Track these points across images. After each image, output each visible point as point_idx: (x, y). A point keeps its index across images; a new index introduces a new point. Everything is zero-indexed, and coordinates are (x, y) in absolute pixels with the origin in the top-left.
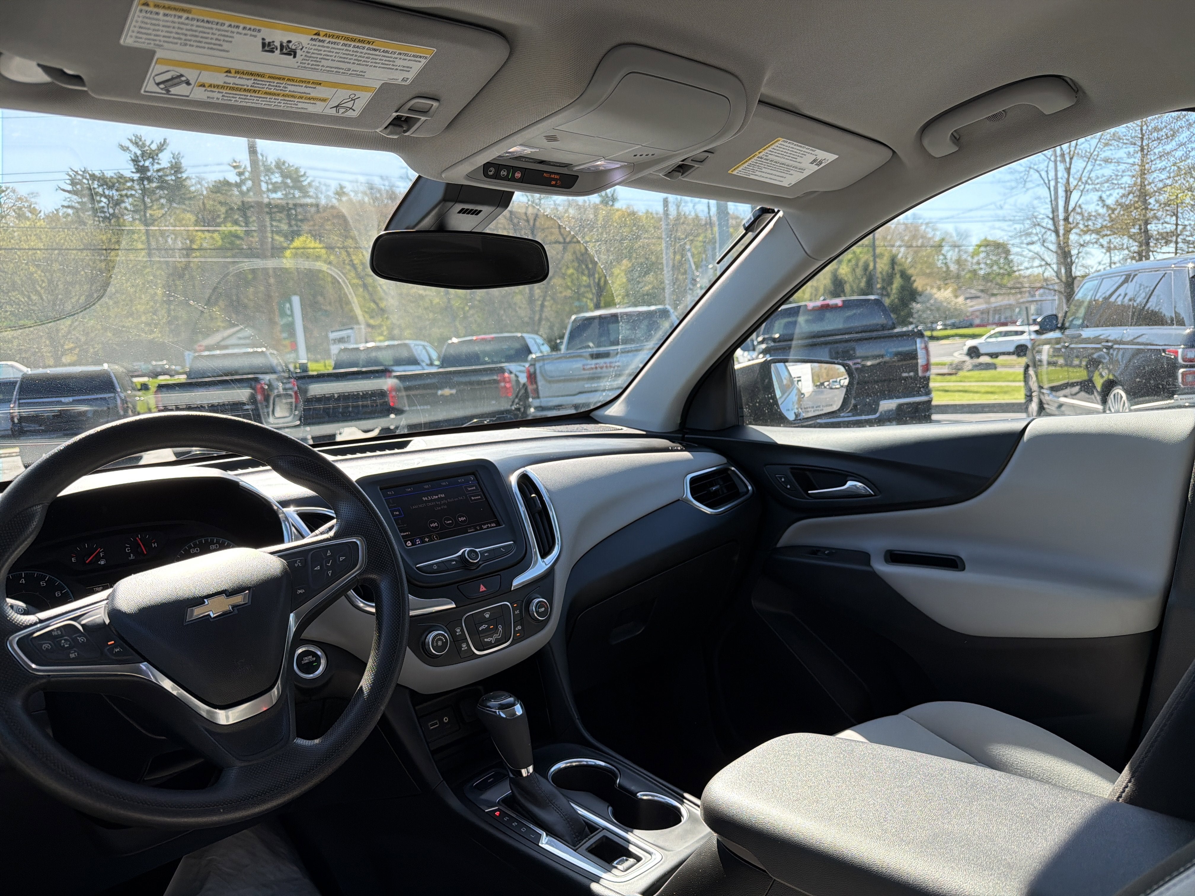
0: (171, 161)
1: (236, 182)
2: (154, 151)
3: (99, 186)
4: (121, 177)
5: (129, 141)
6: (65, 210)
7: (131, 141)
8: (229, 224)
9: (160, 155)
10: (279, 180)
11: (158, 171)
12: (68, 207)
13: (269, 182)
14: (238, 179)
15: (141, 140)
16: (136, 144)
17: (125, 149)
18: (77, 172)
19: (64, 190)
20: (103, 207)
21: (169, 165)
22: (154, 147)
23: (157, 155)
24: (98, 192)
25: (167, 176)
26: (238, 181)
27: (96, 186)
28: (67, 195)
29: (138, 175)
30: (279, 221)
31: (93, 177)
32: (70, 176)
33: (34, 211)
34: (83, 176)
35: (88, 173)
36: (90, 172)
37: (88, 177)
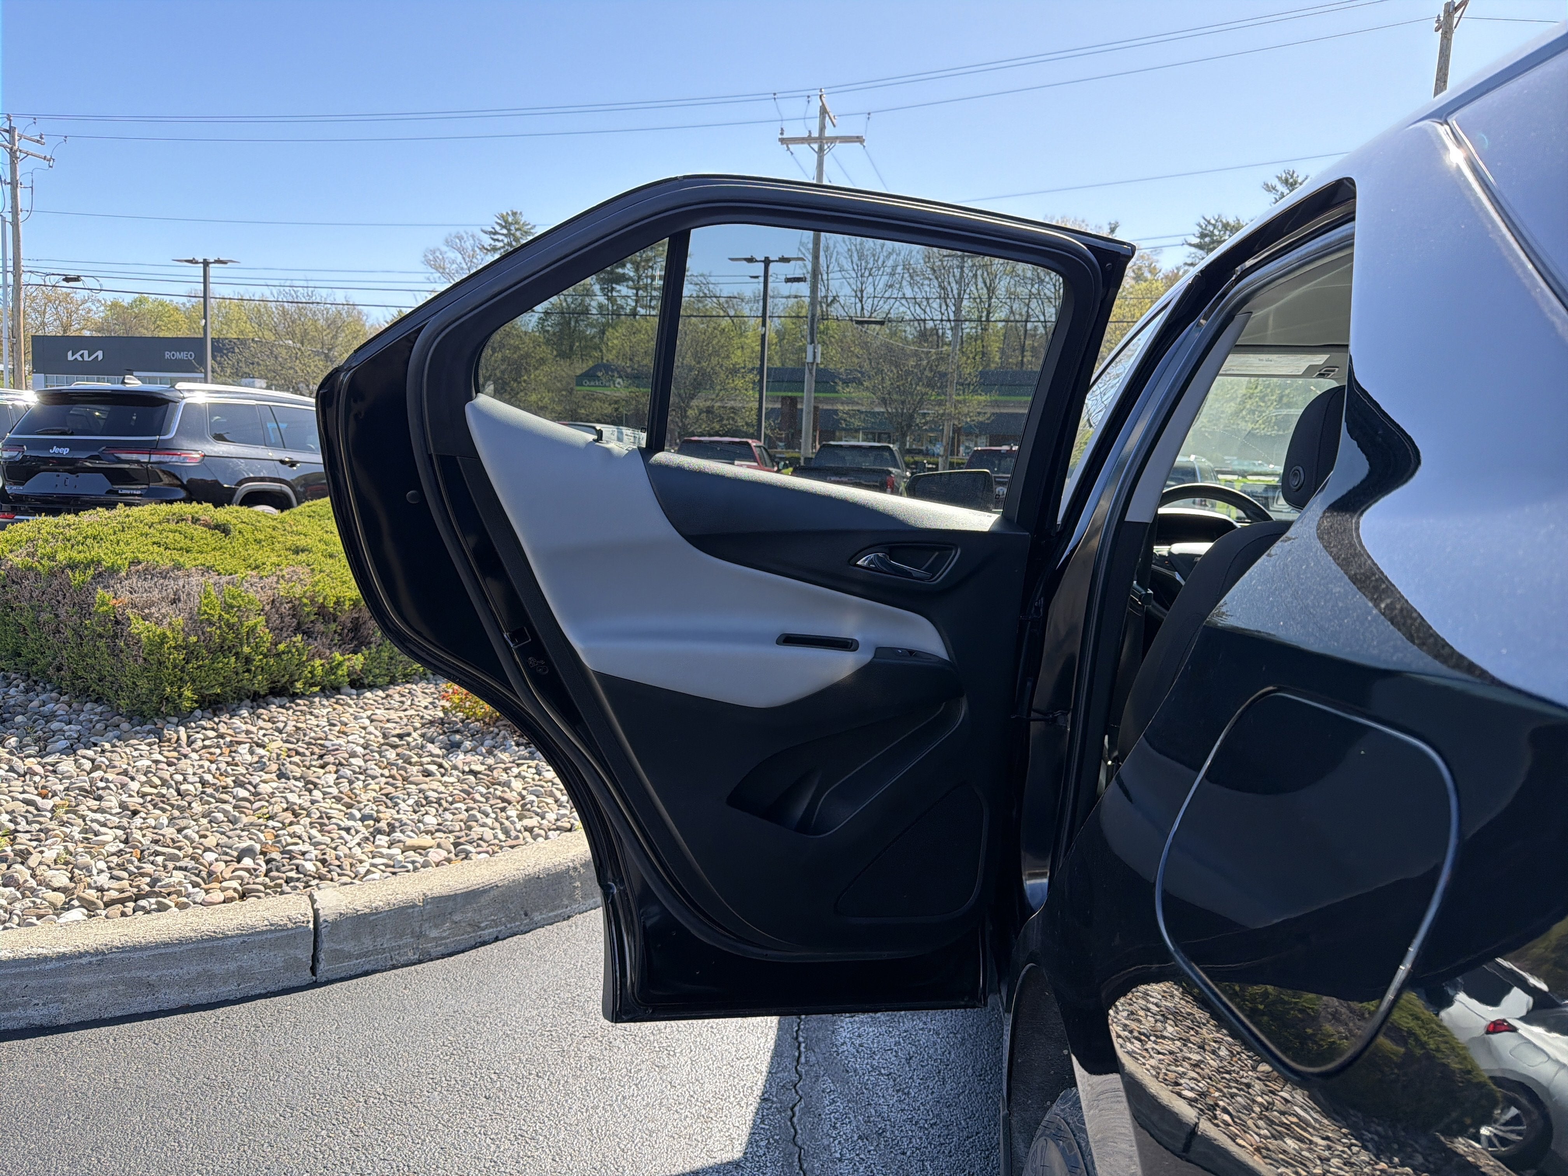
5: (1277, 180)
7: (1279, 178)
12: (1191, 265)
15: (1292, 177)
16: (1286, 182)
17: (1270, 188)
18: (1209, 222)
19: (1190, 245)
28: (1193, 250)
31: (1226, 226)
32: (1201, 227)
33: (1153, 271)
34: (1215, 226)
35: (1221, 221)
36: (1224, 221)
37: (1220, 228)
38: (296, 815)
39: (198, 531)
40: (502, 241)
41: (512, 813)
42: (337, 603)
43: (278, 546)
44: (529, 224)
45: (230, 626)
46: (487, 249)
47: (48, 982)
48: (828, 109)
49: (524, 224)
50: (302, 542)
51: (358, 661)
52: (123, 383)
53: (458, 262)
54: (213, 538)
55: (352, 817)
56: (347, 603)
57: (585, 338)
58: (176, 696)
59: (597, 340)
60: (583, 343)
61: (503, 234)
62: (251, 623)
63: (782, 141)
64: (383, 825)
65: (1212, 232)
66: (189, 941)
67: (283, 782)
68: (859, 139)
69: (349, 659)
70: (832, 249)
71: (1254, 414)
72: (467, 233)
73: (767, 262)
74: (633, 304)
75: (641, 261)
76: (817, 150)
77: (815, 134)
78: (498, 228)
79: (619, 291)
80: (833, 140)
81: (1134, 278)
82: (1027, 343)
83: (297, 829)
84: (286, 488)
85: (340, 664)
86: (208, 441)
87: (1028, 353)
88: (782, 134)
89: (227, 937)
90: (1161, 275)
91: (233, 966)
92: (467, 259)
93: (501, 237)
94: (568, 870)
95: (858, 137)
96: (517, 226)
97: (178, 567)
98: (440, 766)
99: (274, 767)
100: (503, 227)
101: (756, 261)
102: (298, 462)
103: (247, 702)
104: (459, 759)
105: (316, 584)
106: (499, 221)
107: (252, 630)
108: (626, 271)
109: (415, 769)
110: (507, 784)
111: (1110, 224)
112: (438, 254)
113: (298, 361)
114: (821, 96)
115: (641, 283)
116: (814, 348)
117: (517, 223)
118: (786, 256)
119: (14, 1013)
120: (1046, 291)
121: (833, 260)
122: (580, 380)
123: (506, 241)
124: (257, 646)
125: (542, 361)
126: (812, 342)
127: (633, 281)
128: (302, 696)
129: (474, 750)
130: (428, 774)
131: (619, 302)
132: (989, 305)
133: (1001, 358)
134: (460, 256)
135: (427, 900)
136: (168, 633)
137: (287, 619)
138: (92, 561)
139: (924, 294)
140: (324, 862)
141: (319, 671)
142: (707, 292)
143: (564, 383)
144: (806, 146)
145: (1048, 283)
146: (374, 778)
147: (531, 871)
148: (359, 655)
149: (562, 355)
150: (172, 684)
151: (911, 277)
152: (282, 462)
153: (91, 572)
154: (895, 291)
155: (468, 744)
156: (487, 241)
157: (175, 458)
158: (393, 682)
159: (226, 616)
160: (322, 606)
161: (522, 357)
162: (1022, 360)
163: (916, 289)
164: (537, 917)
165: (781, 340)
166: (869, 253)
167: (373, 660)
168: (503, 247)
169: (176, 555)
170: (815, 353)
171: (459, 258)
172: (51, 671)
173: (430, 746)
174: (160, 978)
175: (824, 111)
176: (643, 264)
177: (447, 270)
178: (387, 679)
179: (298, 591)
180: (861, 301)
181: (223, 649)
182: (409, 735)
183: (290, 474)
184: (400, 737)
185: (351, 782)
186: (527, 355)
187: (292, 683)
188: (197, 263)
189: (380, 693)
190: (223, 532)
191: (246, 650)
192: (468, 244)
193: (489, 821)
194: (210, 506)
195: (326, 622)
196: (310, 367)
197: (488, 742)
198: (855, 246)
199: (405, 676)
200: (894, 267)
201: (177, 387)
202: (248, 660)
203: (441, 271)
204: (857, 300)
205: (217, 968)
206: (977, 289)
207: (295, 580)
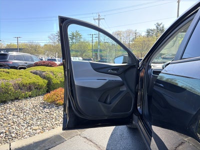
38: (14, 123)
41: (54, 120)
42: (26, 84)
43: (17, 75)
45: (6, 89)
46: (56, 36)
50: (21, 74)
55: (24, 123)
56: (28, 84)
64: (30, 124)
65: (148, 30)
67: (14, 116)
72: (53, 34)
75: (76, 36)
76: (98, 20)
77: (98, 18)
79: (73, 40)
83: (13, 126)
84: (26, 67)
85: (27, 94)
86: (13, 60)
90: (142, 36)
98: (42, 111)
99: (12, 113)
101: (91, 35)
104: (45, 110)
107: (10, 89)
109: (37, 112)
110: (53, 115)
111: (136, 30)
112: (50, 36)
118: (95, 34)
124: (12, 92)
127: (75, 39)
128: (20, 99)
129: (48, 108)
130: (40, 113)
131: (73, 42)
137: (17, 87)
140: (17, 134)
141: (23, 95)
146: (30, 114)
148: (30, 92)
158: (36, 96)
159: (6, 87)
160: (24, 84)
164: (57, 143)
167: (33, 93)
171: (53, 37)
173: (41, 108)
175: (99, 15)
179: (19, 82)
181: (5, 93)
182: (37, 106)
183: (26, 65)
185: (26, 116)
187: (19, 97)
189: (34, 98)
190: (8, 73)
191: (10, 92)
193: (49, 122)
195: (24, 87)
197: (51, 106)
199: (38, 95)
202: (10, 94)
203: (50, 38)
207: (19, 80)
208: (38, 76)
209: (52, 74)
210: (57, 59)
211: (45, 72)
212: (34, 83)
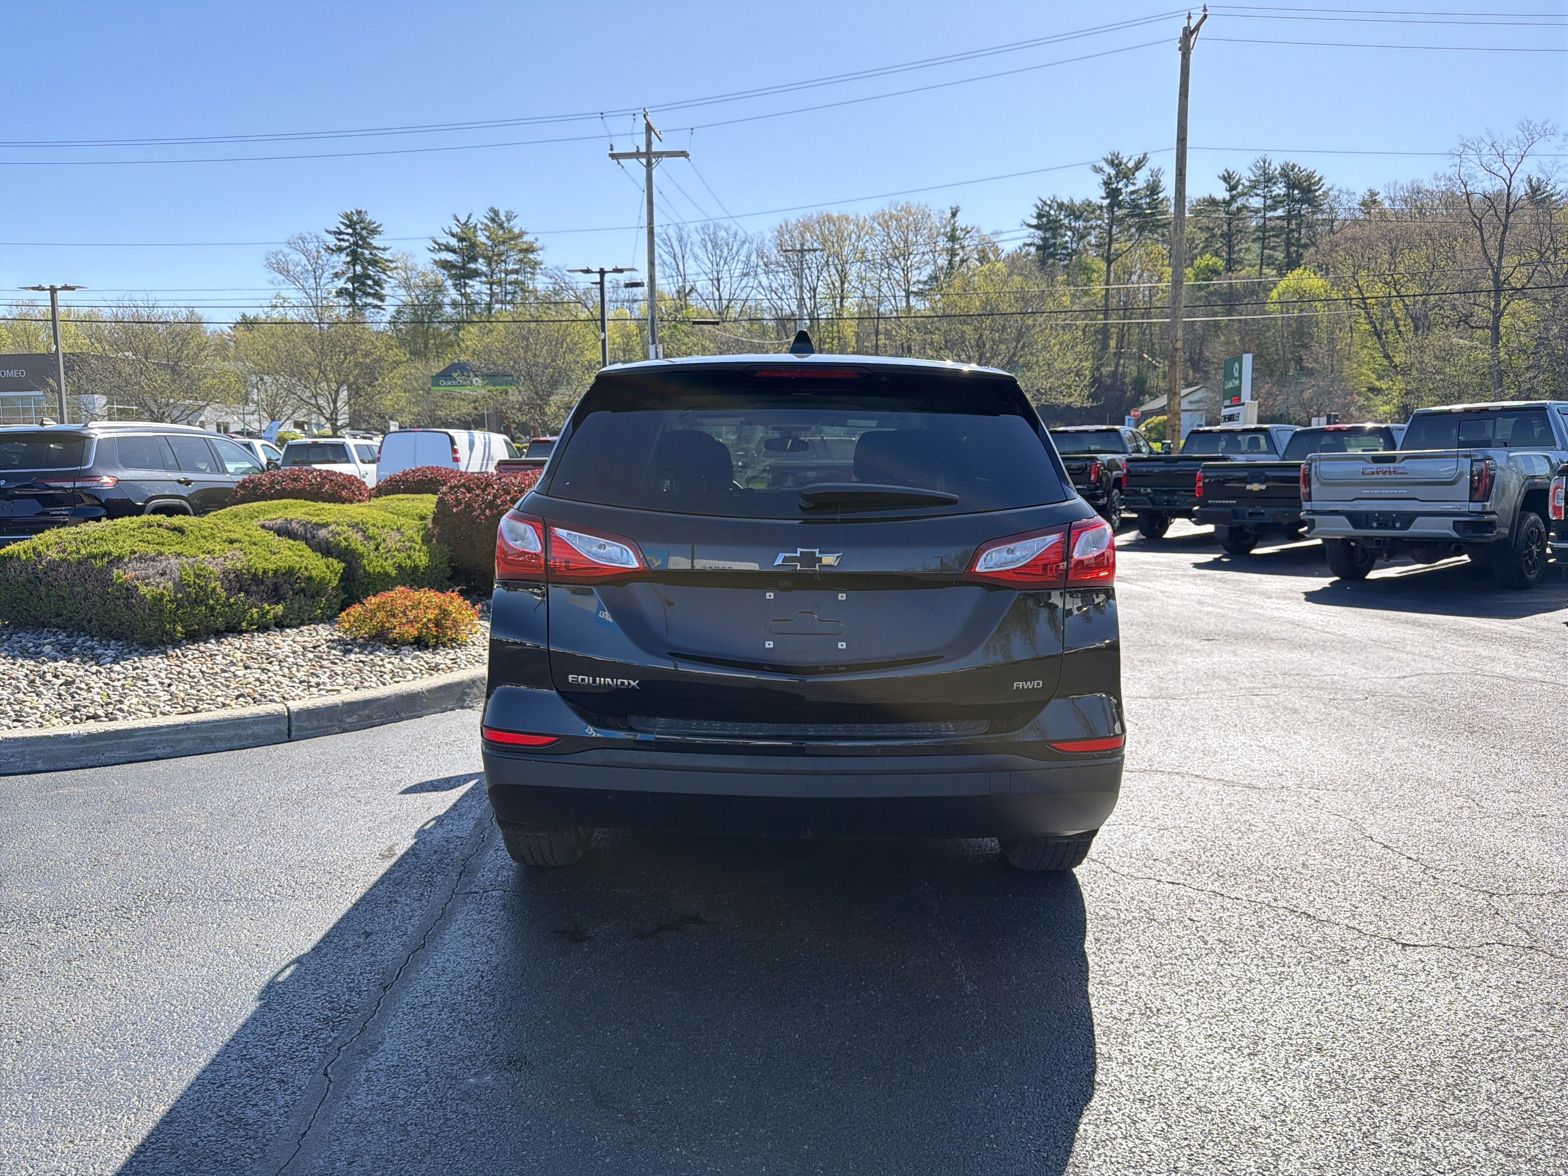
0: (1149, 180)
1: (1224, 199)
2: (1130, 169)
3: (1066, 217)
4: (1089, 204)
5: (1104, 161)
6: (1027, 248)
7: (1106, 160)
8: (1208, 256)
9: (1137, 174)
10: (1283, 191)
11: (1132, 193)
12: (1030, 245)
13: (1268, 195)
14: (1227, 195)
15: (1117, 158)
16: (1112, 163)
17: (1098, 170)
18: (1045, 203)
19: (1030, 226)
20: (1067, 242)
21: (1145, 185)
22: (1131, 164)
23: (1133, 174)
24: (1063, 224)
25: (1141, 199)
26: (1228, 198)
27: (1062, 217)
28: (1032, 230)
29: (1108, 201)
30: (1273, 248)
31: (1061, 206)
32: (1038, 208)
33: (996, 251)
34: (1051, 207)
35: (1056, 202)
36: (1059, 201)
37: (1055, 208)
38: (261, 682)
39: (165, 533)
40: (348, 240)
42: (264, 572)
43: (218, 540)
44: (375, 223)
45: (201, 588)
46: (332, 250)
47: (164, 738)
48: (653, 126)
49: (370, 223)
50: (234, 536)
51: (280, 609)
52: (42, 424)
53: (303, 264)
54: (175, 537)
55: (294, 682)
56: (271, 572)
57: (440, 335)
58: (172, 630)
59: (452, 337)
60: (438, 341)
61: (348, 234)
62: (213, 585)
63: (613, 156)
65: (1048, 212)
66: (228, 719)
67: (249, 670)
68: (684, 154)
69: (273, 609)
70: (686, 239)
71: (1070, 388)
72: (310, 234)
73: (602, 272)
74: (488, 299)
75: (493, 255)
76: (645, 163)
77: (643, 149)
78: (342, 228)
79: (471, 287)
80: (660, 154)
81: (978, 260)
82: (880, 327)
84: (184, 503)
85: (268, 612)
86: (119, 469)
87: (881, 337)
88: (612, 149)
89: (246, 718)
90: (1003, 255)
91: (250, 732)
92: (312, 261)
93: (346, 237)
94: (419, 692)
95: (682, 152)
96: (362, 225)
97: (161, 554)
98: (341, 660)
99: (241, 664)
100: (348, 226)
101: (592, 272)
102: (192, 481)
103: (212, 635)
104: (352, 656)
105: (250, 561)
106: (345, 221)
107: (214, 589)
108: (479, 266)
109: (326, 662)
111: (951, 208)
112: (280, 256)
113: (143, 377)
114: (645, 116)
115: (495, 278)
116: (656, 348)
117: (362, 222)
118: (619, 267)
119: (149, 752)
120: (896, 276)
121: (688, 250)
122: (436, 380)
123: (351, 240)
124: (218, 600)
125: (398, 363)
126: (654, 342)
127: (486, 276)
128: (246, 631)
129: (361, 652)
130: (334, 663)
131: (473, 298)
132: (842, 291)
133: (857, 342)
134: (303, 257)
135: (344, 704)
136: (165, 592)
137: (234, 583)
138: (105, 553)
139: (779, 281)
141: (256, 616)
142: (563, 285)
143: (420, 382)
144: (635, 160)
145: (897, 267)
146: (302, 666)
147: (397, 692)
148: (280, 606)
149: (416, 354)
150: (169, 623)
151: (766, 265)
152: (179, 482)
153: (106, 560)
154: (752, 280)
155: (357, 650)
156: (332, 241)
157: (95, 484)
158: (302, 623)
159: (198, 581)
160: (255, 575)
161: (375, 361)
162: (877, 344)
163: (771, 276)
165: (641, 331)
166: (722, 242)
167: (289, 609)
168: (349, 247)
169: (157, 547)
170: (657, 353)
171: (304, 260)
172: (85, 623)
173: (333, 652)
174: (216, 737)
175: (649, 128)
176: (495, 258)
177: (291, 273)
178: (299, 621)
179: (238, 565)
180: (718, 290)
181: (197, 602)
182: (319, 646)
183: (185, 491)
184: (314, 647)
185: (289, 669)
186: (381, 359)
187: (240, 623)
188: (43, 289)
189: (295, 630)
190: (180, 532)
191: (211, 602)
192: (312, 246)
194: (165, 516)
195: (257, 585)
196: (156, 381)
197: (369, 649)
198: (709, 235)
199: (310, 620)
200: (749, 257)
201: (89, 426)
202: (212, 609)
203: (285, 273)
204: (715, 289)
205: (242, 732)
206: (830, 276)
207: (236, 559)
208: (302, 545)
209: (359, 536)
210: (351, 443)
211: (325, 525)
212: (290, 571)
